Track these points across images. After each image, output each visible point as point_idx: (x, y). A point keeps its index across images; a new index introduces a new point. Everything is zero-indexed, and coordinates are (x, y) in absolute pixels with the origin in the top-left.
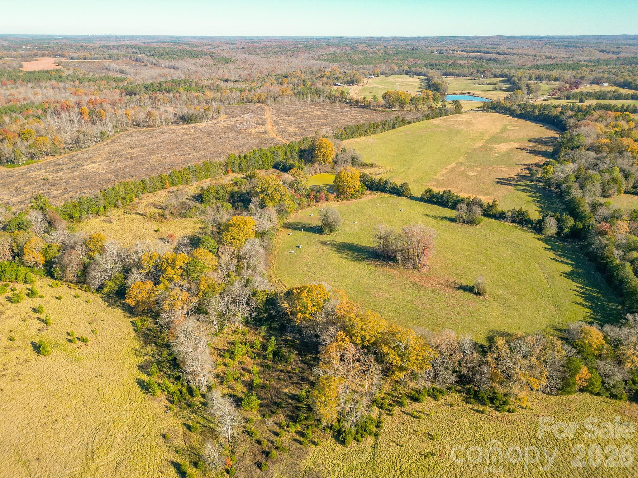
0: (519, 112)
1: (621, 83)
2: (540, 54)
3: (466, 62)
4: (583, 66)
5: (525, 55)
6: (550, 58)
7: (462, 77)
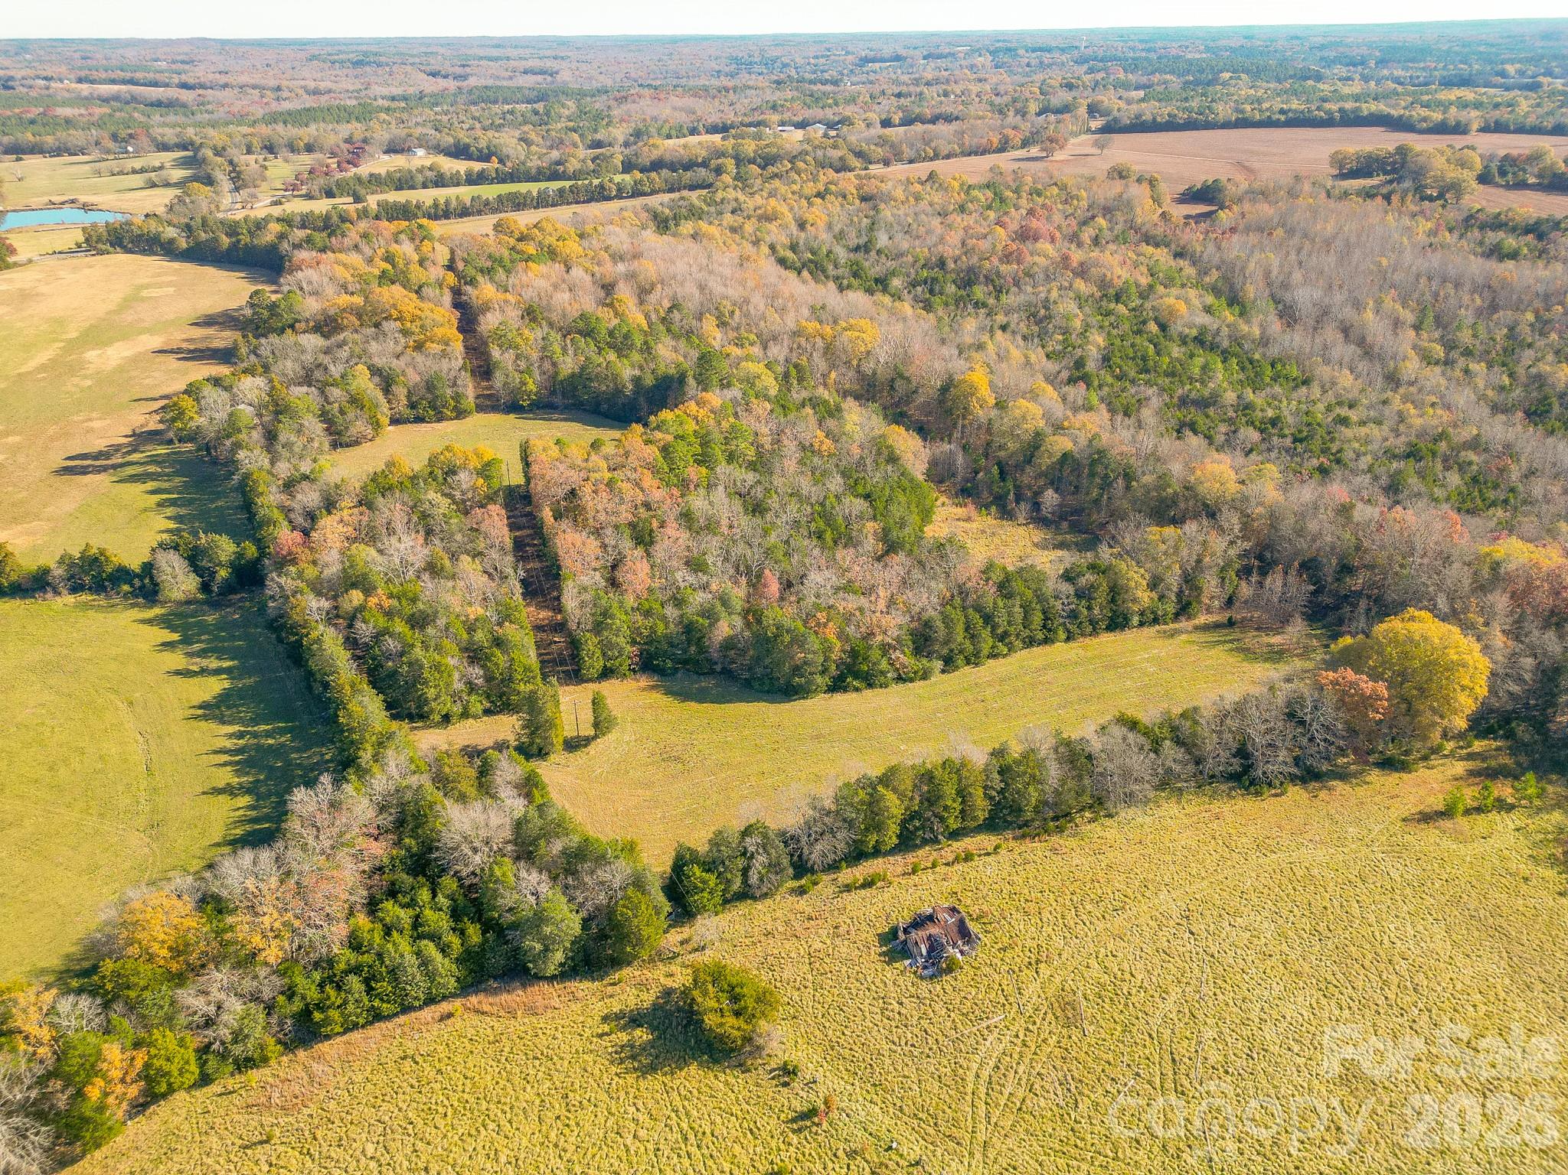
0: (184, 245)
1: (449, 146)
2: (290, 84)
3: (83, 111)
4: (381, 109)
5: (254, 87)
6: (316, 92)
7: (70, 154)
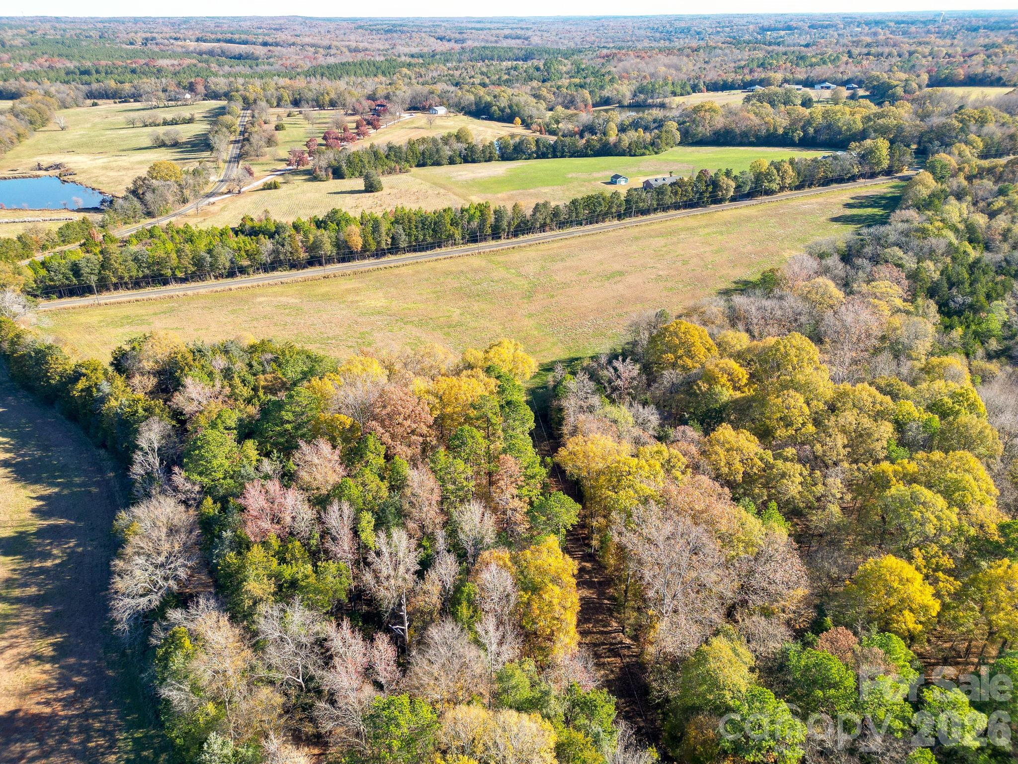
2: (338, 44)
3: (177, 62)
5: (312, 46)
6: (356, 50)
7: (135, 101)
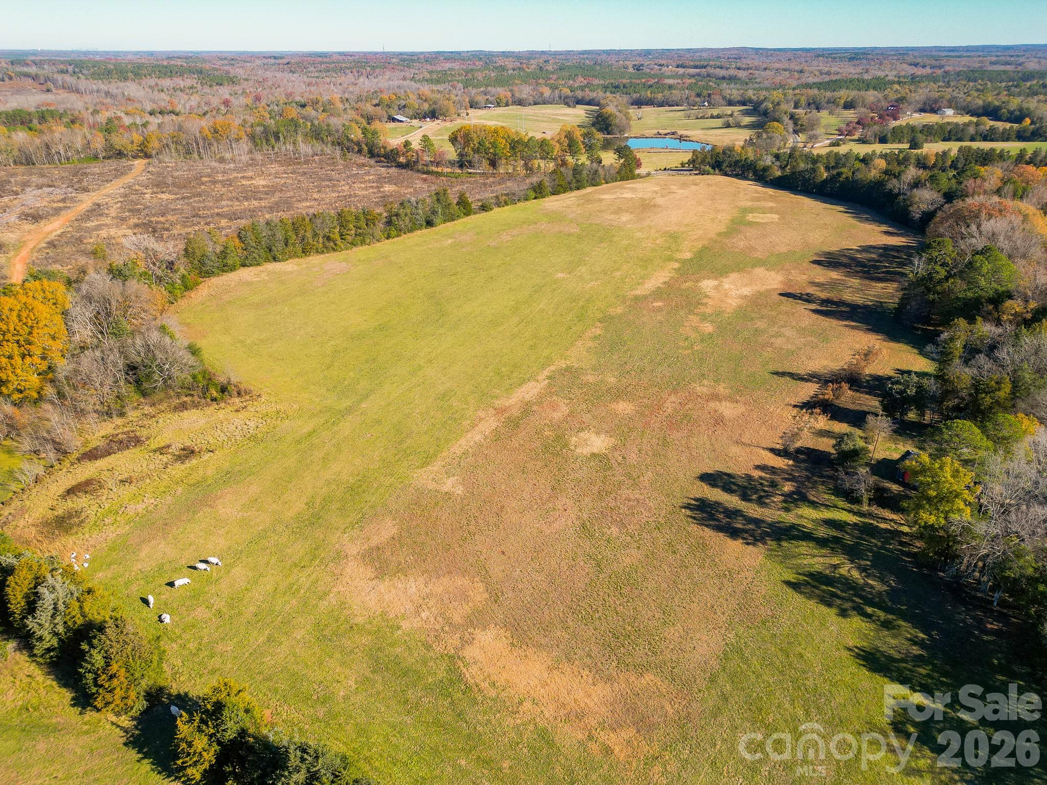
1: (979, 108)
4: (892, 82)
7: (670, 106)
